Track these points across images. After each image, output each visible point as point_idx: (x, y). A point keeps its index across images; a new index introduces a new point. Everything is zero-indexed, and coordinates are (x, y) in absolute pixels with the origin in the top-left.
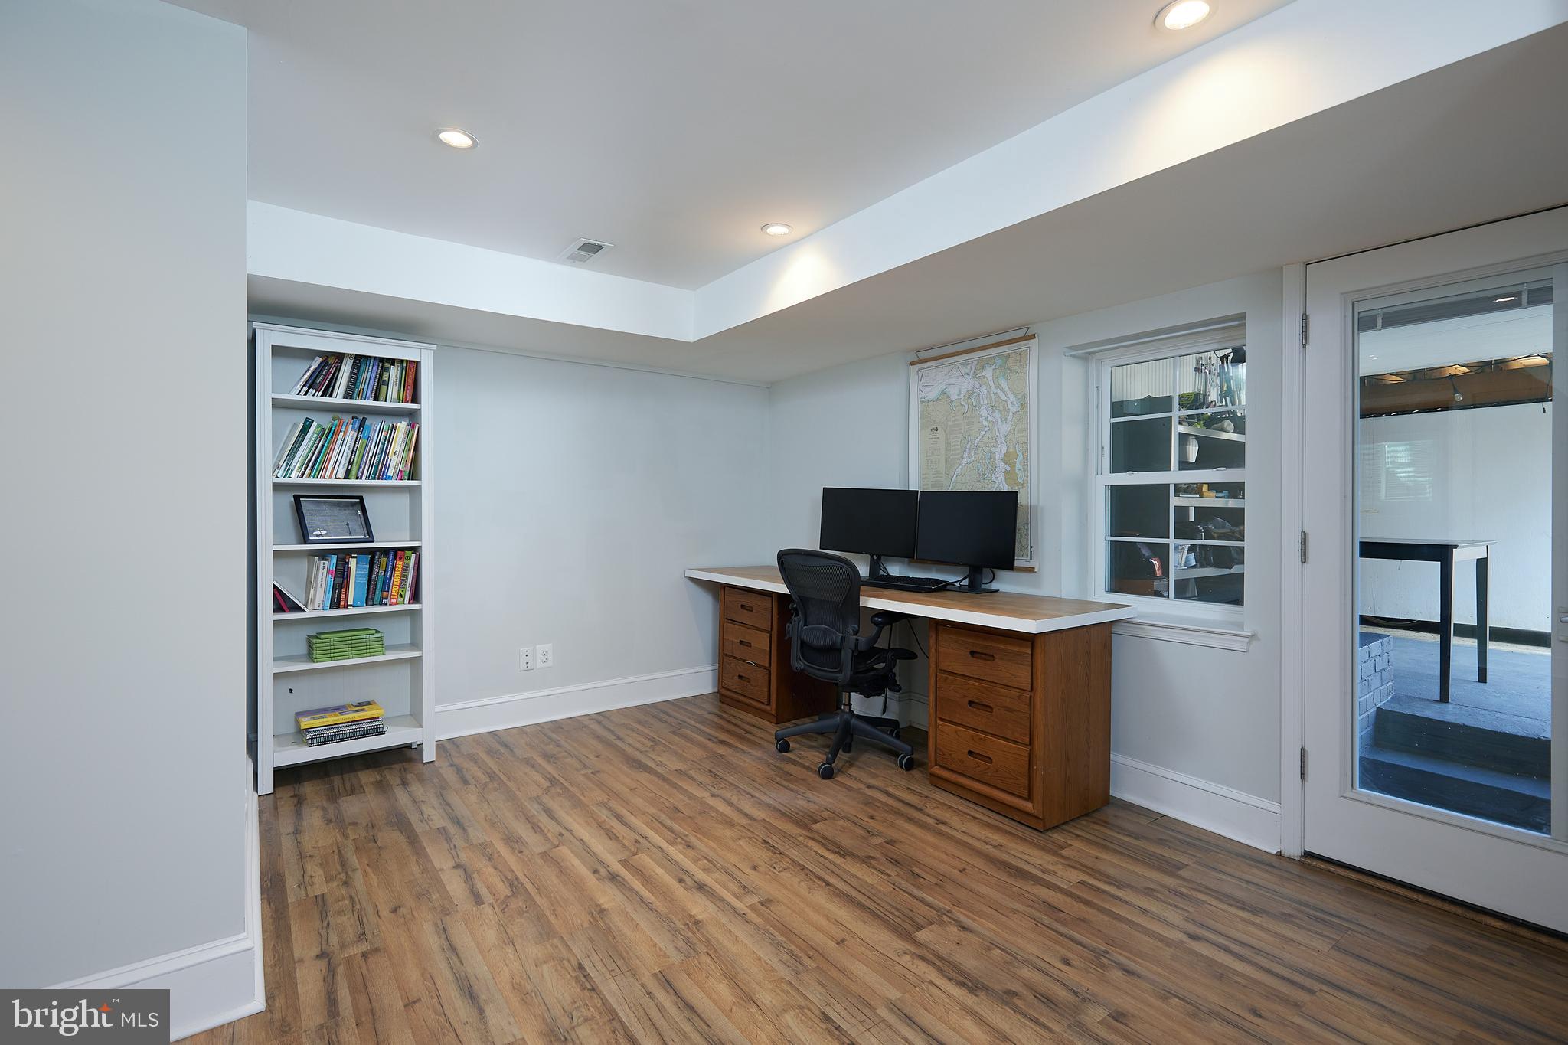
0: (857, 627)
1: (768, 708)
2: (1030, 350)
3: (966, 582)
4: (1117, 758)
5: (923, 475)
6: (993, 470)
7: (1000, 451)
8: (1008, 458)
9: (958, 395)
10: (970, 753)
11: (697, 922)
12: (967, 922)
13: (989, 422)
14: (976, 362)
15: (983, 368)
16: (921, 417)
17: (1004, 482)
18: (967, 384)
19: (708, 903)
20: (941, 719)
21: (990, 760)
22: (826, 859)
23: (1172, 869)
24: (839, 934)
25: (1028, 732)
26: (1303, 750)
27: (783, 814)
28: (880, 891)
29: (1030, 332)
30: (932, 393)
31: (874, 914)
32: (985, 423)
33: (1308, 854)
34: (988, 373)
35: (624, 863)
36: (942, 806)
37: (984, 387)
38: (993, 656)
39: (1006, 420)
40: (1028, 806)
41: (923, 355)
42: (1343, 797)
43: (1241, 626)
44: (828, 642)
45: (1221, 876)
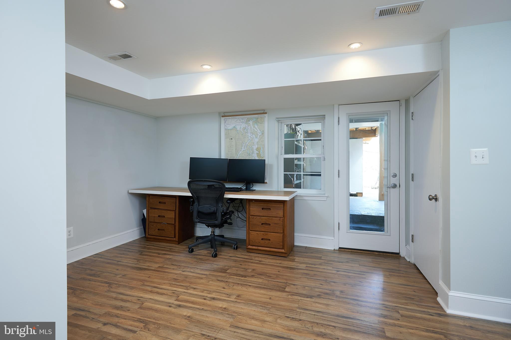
0: (222, 205)
1: (175, 239)
2: (265, 117)
3: (245, 188)
4: (296, 234)
5: (227, 153)
6: (253, 153)
7: (255, 147)
8: (258, 149)
9: (240, 128)
10: (262, 239)
11: (225, 308)
12: (294, 283)
13: (251, 138)
14: (246, 119)
15: (249, 121)
16: (226, 134)
17: (256, 157)
18: (243, 125)
19: (222, 302)
20: (251, 231)
21: (270, 240)
22: (241, 279)
23: (320, 258)
24: (269, 297)
25: (282, 229)
26: (339, 223)
27: (213, 271)
28: (266, 283)
29: (265, 112)
30: (230, 127)
31: (270, 289)
32: (250, 138)
33: (340, 248)
34: (251, 122)
35: (177, 300)
36: (256, 257)
37: (249, 127)
38: (270, 209)
39: (257, 137)
40: (283, 251)
41: (226, 114)
42: (347, 232)
43: (324, 194)
44: (212, 211)
45: (330, 257)
